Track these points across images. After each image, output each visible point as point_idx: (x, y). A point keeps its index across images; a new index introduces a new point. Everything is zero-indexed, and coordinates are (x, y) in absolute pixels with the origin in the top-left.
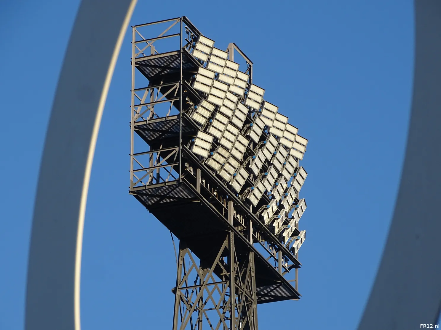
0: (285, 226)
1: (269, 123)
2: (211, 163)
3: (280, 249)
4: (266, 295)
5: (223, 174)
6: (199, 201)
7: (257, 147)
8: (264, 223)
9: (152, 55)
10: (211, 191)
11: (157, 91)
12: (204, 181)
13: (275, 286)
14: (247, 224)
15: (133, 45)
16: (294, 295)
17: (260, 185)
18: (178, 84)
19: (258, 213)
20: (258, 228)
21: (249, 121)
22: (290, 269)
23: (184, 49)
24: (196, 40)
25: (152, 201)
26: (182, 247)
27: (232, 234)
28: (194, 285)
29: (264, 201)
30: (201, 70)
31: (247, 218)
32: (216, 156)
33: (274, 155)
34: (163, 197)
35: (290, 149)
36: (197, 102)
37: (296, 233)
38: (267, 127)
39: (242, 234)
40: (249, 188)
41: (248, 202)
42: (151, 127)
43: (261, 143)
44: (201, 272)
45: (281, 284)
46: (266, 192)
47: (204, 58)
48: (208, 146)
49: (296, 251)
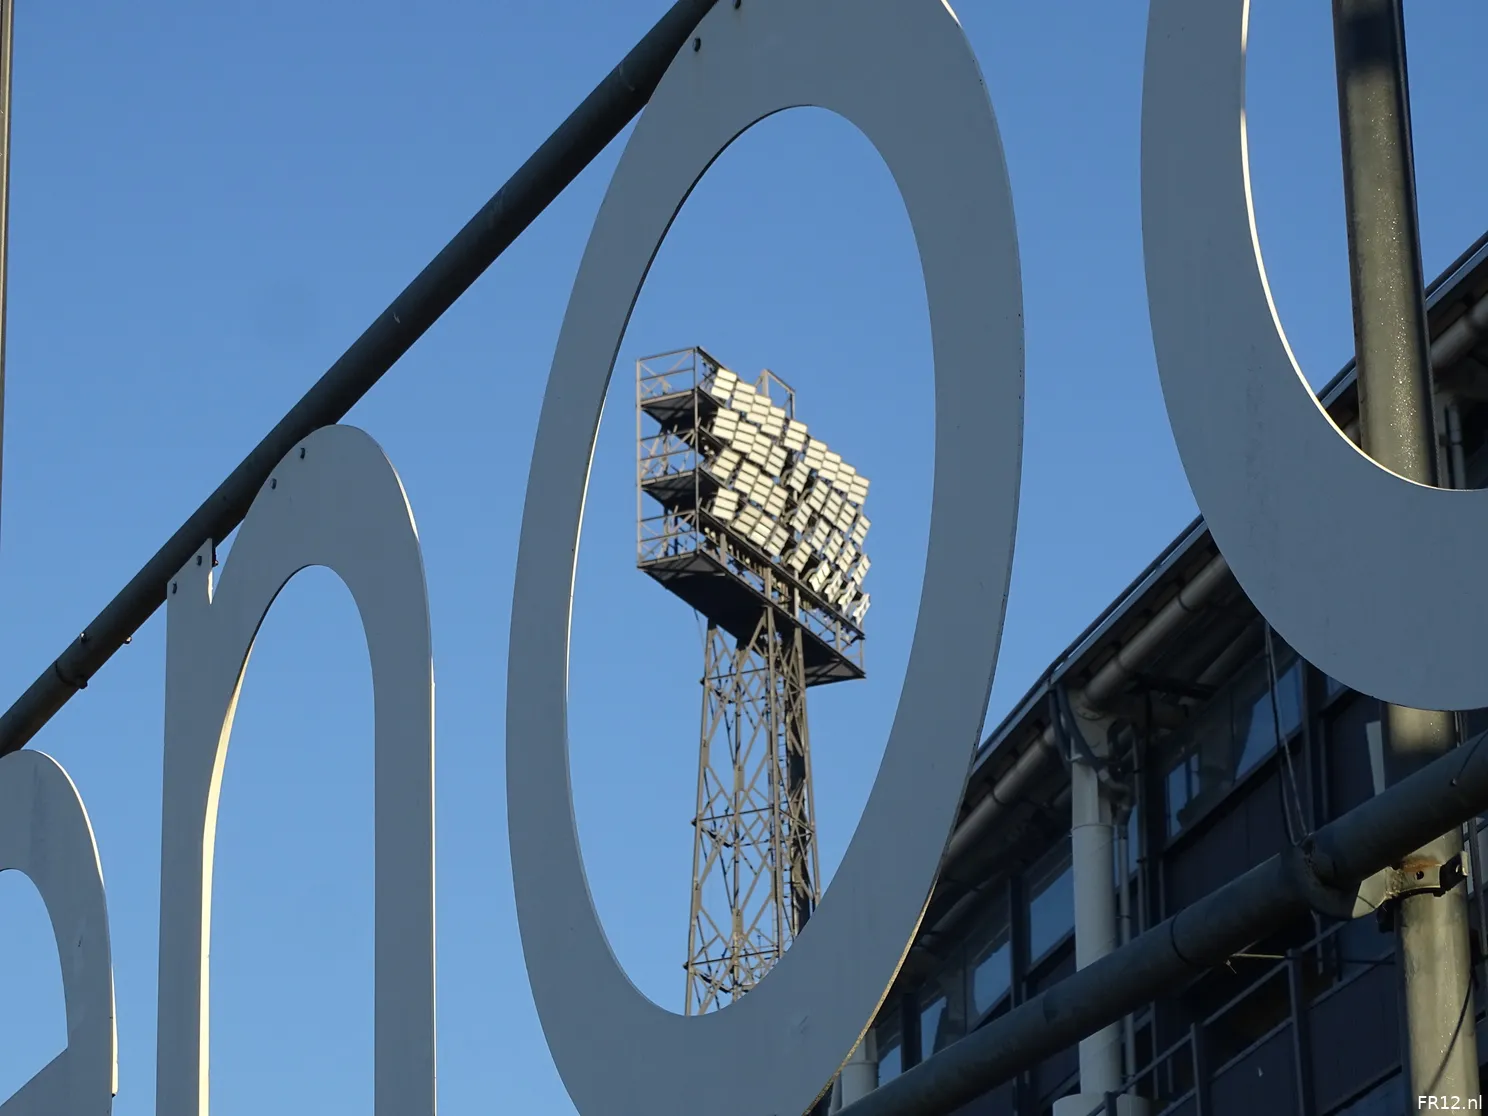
0: (842, 591)
1: (816, 465)
2: (738, 525)
3: (836, 618)
4: (824, 675)
5: (755, 537)
6: (723, 575)
7: (802, 497)
8: (813, 589)
9: (655, 398)
10: (741, 558)
11: (672, 437)
12: (731, 547)
13: (831, 666)
14: (791, 593)
15: (638, 384)
16: (858, 674)
17: (804, 546)
18: (692, 431)
19: (805, 579)
20: (805, 596)
21: (789, 465)
22: (852, 642)
23: (699, 388)
24: (715, 372)
25: (667, 576)
26: (711, 626)
27: (770, 610)
28: (728, 673)
29: (813, 563)
30: (721, 412)
31: (791, 586)
32: (743, 516)
33: (824, 505)
34: (678, 572)
35: (847, 494)
36: (718, 452)
37: (858, 597)
38: (813, 470)
39: (782, 607)
40: (790, 551)
41: (791, 568)
42: (661, 485)
43: (807, 491)
44: (738, 653)
45: (839, 663)
46: (815, 551)
47: (726, 396)
48: (733, 506)
49: (859, 620)
